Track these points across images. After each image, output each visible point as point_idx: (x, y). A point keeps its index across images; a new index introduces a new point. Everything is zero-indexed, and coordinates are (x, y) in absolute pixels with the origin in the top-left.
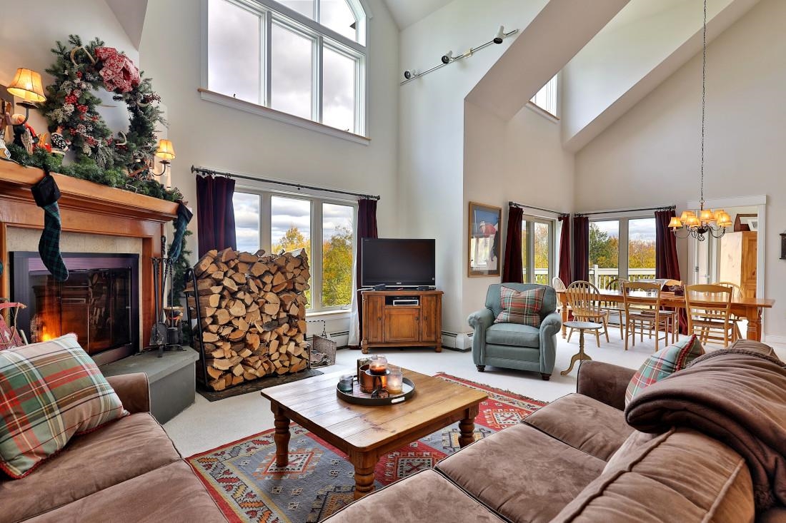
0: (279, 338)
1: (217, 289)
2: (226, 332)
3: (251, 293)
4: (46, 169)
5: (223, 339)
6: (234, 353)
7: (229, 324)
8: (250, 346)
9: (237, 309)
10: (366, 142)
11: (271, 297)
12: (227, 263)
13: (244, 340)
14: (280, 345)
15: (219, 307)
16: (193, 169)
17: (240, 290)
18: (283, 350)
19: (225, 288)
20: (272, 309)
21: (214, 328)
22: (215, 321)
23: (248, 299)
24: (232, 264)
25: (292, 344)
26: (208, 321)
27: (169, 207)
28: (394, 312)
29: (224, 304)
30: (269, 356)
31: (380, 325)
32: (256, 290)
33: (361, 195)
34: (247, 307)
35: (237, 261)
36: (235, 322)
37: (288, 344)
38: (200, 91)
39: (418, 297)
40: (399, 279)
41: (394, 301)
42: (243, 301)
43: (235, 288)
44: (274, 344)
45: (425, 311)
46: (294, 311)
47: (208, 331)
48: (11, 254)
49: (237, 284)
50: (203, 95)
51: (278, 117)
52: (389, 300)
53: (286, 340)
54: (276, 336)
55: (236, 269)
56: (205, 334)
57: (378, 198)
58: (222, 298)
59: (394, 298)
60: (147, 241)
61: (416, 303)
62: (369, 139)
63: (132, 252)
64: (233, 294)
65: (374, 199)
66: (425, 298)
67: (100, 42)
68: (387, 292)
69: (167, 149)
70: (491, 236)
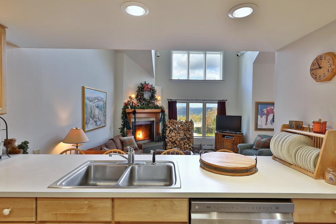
0: (184, 143)
1: (169, 129)
2: (171, 139)
3: (176, 130)
4: (135, 109)
5: (170, 141)
6: (172, 145)
7: (171, 137)
8: (176, 144)
9: (173, 134)
11: (182, 132)
12: (171, 123)
13: (175, 142)
14: (184, 144)
15: (169, 133)
16: (168, 100)
17: (174, 130)
18: (185, 146)
19: (170, 129)
20: (182, 135)
21: (168, 138)
22: (168, 137)
23: (176, 132)
24: (172, 123)
25: (188, 145)
26: (167, 136)
27: (159, 110)
28: (224, 140)
29: (170, 133)
30: (181, 147)
31: (220, 144)
32: (178, 130)
34: (176, 134)
36: (172, 137)
37: (186, 145)
38: (170, 80)
39: (233, 136)
40: (228, 130)
41: (225, 137)
42: (174, 132)
44: (183, 144)
45: (236, 142)
46: (188, 136)
47: (167, 138)
48: (132, 122)
49: (173, 128)
50: (171, 81)
51: (193, 81)
52: (224, 136)
53: (186, 144)
54: (183, 142)
55: (173, 124)
56: (166, 139)
57: (226, 100)
58: (170, 131)
60: (156, 118)
61: (233, 138)
62: (224, 81)
63: (153, 120)
64: (172, 130)
65: (224, 101)
66: (236, 137)
67: (145, 82)
68: (223, 134)
69: (159, 98)
70: (270, 114)
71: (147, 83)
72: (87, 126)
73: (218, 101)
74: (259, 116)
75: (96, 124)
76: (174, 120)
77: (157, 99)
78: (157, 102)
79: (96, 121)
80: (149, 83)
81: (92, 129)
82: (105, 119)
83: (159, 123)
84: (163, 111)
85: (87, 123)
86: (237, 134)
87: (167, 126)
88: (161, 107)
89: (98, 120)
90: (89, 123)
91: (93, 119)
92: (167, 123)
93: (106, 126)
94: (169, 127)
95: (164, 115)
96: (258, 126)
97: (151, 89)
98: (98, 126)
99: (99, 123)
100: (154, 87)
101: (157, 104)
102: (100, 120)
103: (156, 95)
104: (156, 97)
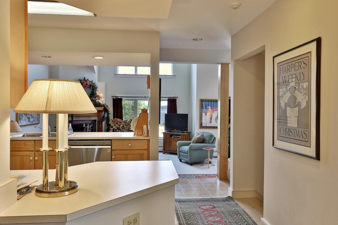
10: (174, 77)
12: (115, 122)
16: (112, 97)
17: (117, 129)
19: (114, 129)
28: (172, 140)
31: (168, 144)
33: (169, 97)
35: (117, 122)
38: (115, 75)
39: (180, 135)
40: (176, 129)
43: (116, 129)
48: (69, 121)
49: (117, 128)
50: (116, 76)
51: (142, 76)
52: (171, 136)
55: (117, 123)
57: (177, 97)
59: (173, 135)
60: (98, 116)
61: (180, 137)
62: (175, 76)
63: (95, 119)
64: (116, 130)
65: (175, 98)
66: (182, 136)
67: (85, 78)
68: (170, 133)
69: (101, 95)
70: (215, 112)
71: (86, 79)
72: (21, 122)
73: (168, 98)
74: (204, 114)
75: (29, 121)
76: (117, 119)
77: (98, 96)
78: (99, 99)
79: (29, 117)
80: (88, 79)
81: (25, 124)
82: (38, 117)
83: (102, 122)
84: (106, 110)
85: (20, 118)
86: (184, 132)
87: (110, 125)
88: (103, 105)
89: (31, 117)
90: (22, 118)
91: (26, 116)
92: (111, 122)
93: (39, 123)
94: (112, 127)
95: (108, 114)
96: (203, 124)
97: (90, 85)
98: (31, 122)
99: (31, 120)
100: (94, 84)
101: (99, 102)
102: (32, 117)
103: (97, 92)
104: (98, 94)
